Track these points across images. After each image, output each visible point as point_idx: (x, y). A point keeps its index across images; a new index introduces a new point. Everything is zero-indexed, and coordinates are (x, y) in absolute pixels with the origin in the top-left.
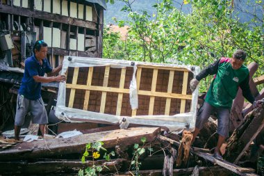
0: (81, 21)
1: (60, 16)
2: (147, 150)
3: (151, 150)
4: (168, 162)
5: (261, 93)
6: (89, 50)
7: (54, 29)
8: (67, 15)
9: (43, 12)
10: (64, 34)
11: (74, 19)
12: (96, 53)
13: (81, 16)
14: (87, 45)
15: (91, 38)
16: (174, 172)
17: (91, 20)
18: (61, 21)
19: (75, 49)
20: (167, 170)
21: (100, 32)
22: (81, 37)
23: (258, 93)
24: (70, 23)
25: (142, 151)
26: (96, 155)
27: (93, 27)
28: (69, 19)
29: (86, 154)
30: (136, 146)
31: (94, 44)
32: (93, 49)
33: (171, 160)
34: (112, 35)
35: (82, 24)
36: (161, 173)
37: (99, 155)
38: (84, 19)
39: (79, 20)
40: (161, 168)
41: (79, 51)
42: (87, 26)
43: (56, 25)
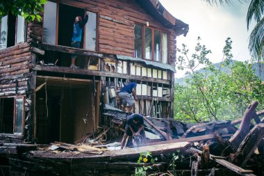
1: (146, 78)
2: (180, 157)
3: (183, 157)
4: (195, 166)
5: (262, 120)
6: (166, 96)
7: (143, 85)
8: (151, 77)
9: (136, 76)
10: (149, 88)
11: (155, 79)
12: (170, 98)
13: (160, 77)
14: (164, 94)
15: (167, 90)
16: (198, 172)
17: (166, 79)
18: (147, 80)
19: (156, 96)
20: (194, 170)
21: (172, 86)
22: (160, 89)
23: (260, 120)
24: (153, 81)
25: (177, 158)
26: (145, 160)
27: (168, 83)
28: (152, 79)
29: (141, 158)
30: (174, 154)
31: (169, 93)
32: (168, 96)
33: (197, 164)
35: (160, 82)
36: (190, 172)
37: (147, 160)
38: (162, 79)
39: (159, 79)
40: (190, 168)
41: (158, 97)
42: (164, 82)
43: (144, 83)
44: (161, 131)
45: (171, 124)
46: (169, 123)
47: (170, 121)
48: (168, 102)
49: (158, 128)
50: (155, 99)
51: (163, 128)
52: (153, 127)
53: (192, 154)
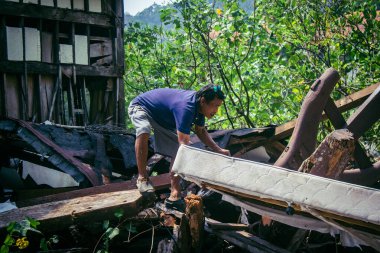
0: (79, 14)
1: (38, 7)
4: (165, 251)
6: (100, 61)
7: (26, 29)
8: (52, 5)
10: (49, 38)
11: (65, 11)
12: (111, 66)
13: (79, 5)
14: (95, 54)
15: (101, 42)
17: (100, 11)
18: (40, 16)
19: (71, 61)
21: (118, 30)
22: (81, 42)
24: (58, 17)
25: (115, 232)
26: (23, 243)
27: (104, 23)
28: (54, 12)
29: (8, 240)
30: (106, 224)
31: (109, 51)
32: (106, 60)
34: (143, 35)
35: (81, 19)
37: (26, 243)
38: (86, 10)
39: (77, 11)
41: (77, 65)
42: (91, 22)
43: (31, 23)
44: (77, 162)
45: (107, 142)
46: (100, 137)
47: (106, 133)
48: (106, 78)
49: (69, 154)
50: (68, 72)
51: (82, 153)
52: (53, 152)
53: (157, 221)
